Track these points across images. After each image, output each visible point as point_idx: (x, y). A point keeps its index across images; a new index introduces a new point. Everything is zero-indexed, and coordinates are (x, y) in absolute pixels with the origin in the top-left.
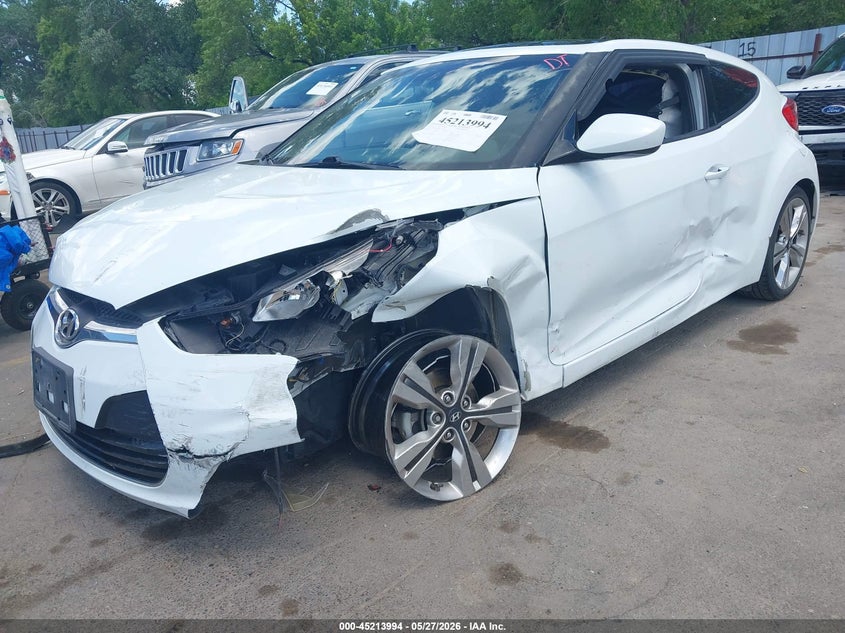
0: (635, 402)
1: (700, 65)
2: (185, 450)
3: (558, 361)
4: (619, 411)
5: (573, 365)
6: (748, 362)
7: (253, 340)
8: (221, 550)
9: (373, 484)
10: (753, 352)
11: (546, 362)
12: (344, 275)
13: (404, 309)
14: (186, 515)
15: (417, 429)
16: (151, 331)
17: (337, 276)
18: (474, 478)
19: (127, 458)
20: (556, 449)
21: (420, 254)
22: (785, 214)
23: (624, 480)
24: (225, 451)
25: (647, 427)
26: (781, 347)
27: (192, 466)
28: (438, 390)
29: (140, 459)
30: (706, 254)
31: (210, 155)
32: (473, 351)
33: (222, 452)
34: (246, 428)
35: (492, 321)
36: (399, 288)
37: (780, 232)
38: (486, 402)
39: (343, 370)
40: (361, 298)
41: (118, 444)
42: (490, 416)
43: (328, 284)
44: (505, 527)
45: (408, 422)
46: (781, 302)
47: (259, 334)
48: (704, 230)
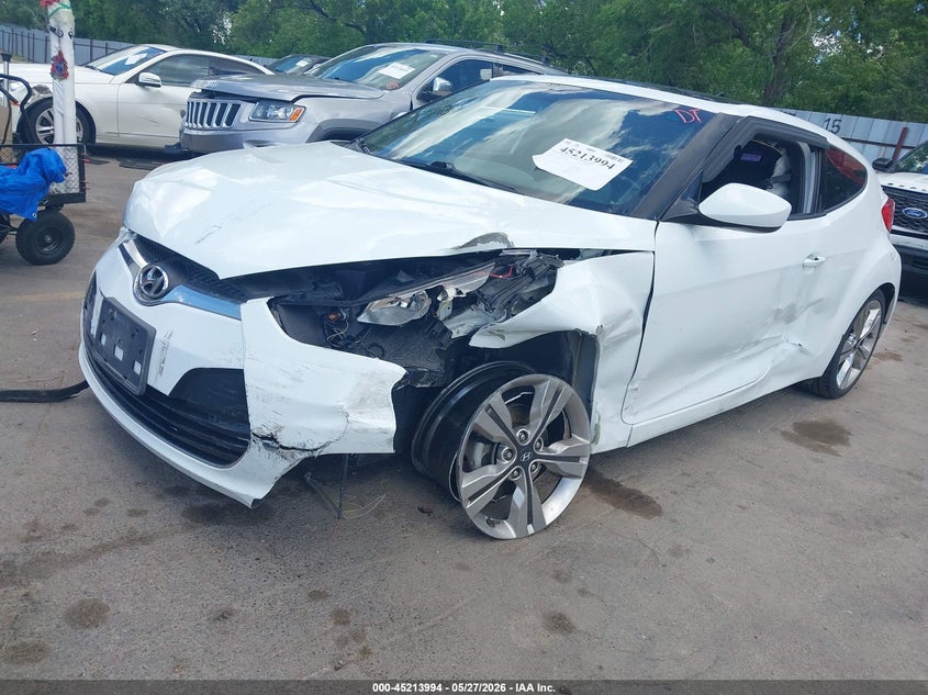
0: (689, 475)
1: (819, 147)
2: (272, 438)
3: (629, 419)
4: (673, 481)
5: (640, 427)
6: (800, 456)
7: (354, 340)
8: (267, 545)
9: (425, 507)
10: (807, 447)
11: (617, 419)
12: (459, 292)
13: (503, 338)
14: (249, 503)
15: (487, 461)
16: (257, 309)
17: (451, 293)
18: (530, 521)
19: (197, 433)
20: (608, 508)
21: (535, 287)
22: (862, 314)
23: (676, 552)
24: (315, 447)
25: (700, 503)
26: (833, 447)
27: (274, 455)
28: (516, 425)
29: (213, 438)
30: (783, 338)
31: (265, 116)
32: (557, 393)
33: (311, 448)
34: (342, 429)
35: (575, 367)
36: (507, 318)
37: (852, 331)
38: (558, 448)
39: (418, 386)
40: (463, 319)
41: (192, 417)
42: (558, 463)
43: (439, 298)
44: (557, 577)
45: (480, 451)
46: (835, 401)
47: (361, 334)
48: (789, 316)
